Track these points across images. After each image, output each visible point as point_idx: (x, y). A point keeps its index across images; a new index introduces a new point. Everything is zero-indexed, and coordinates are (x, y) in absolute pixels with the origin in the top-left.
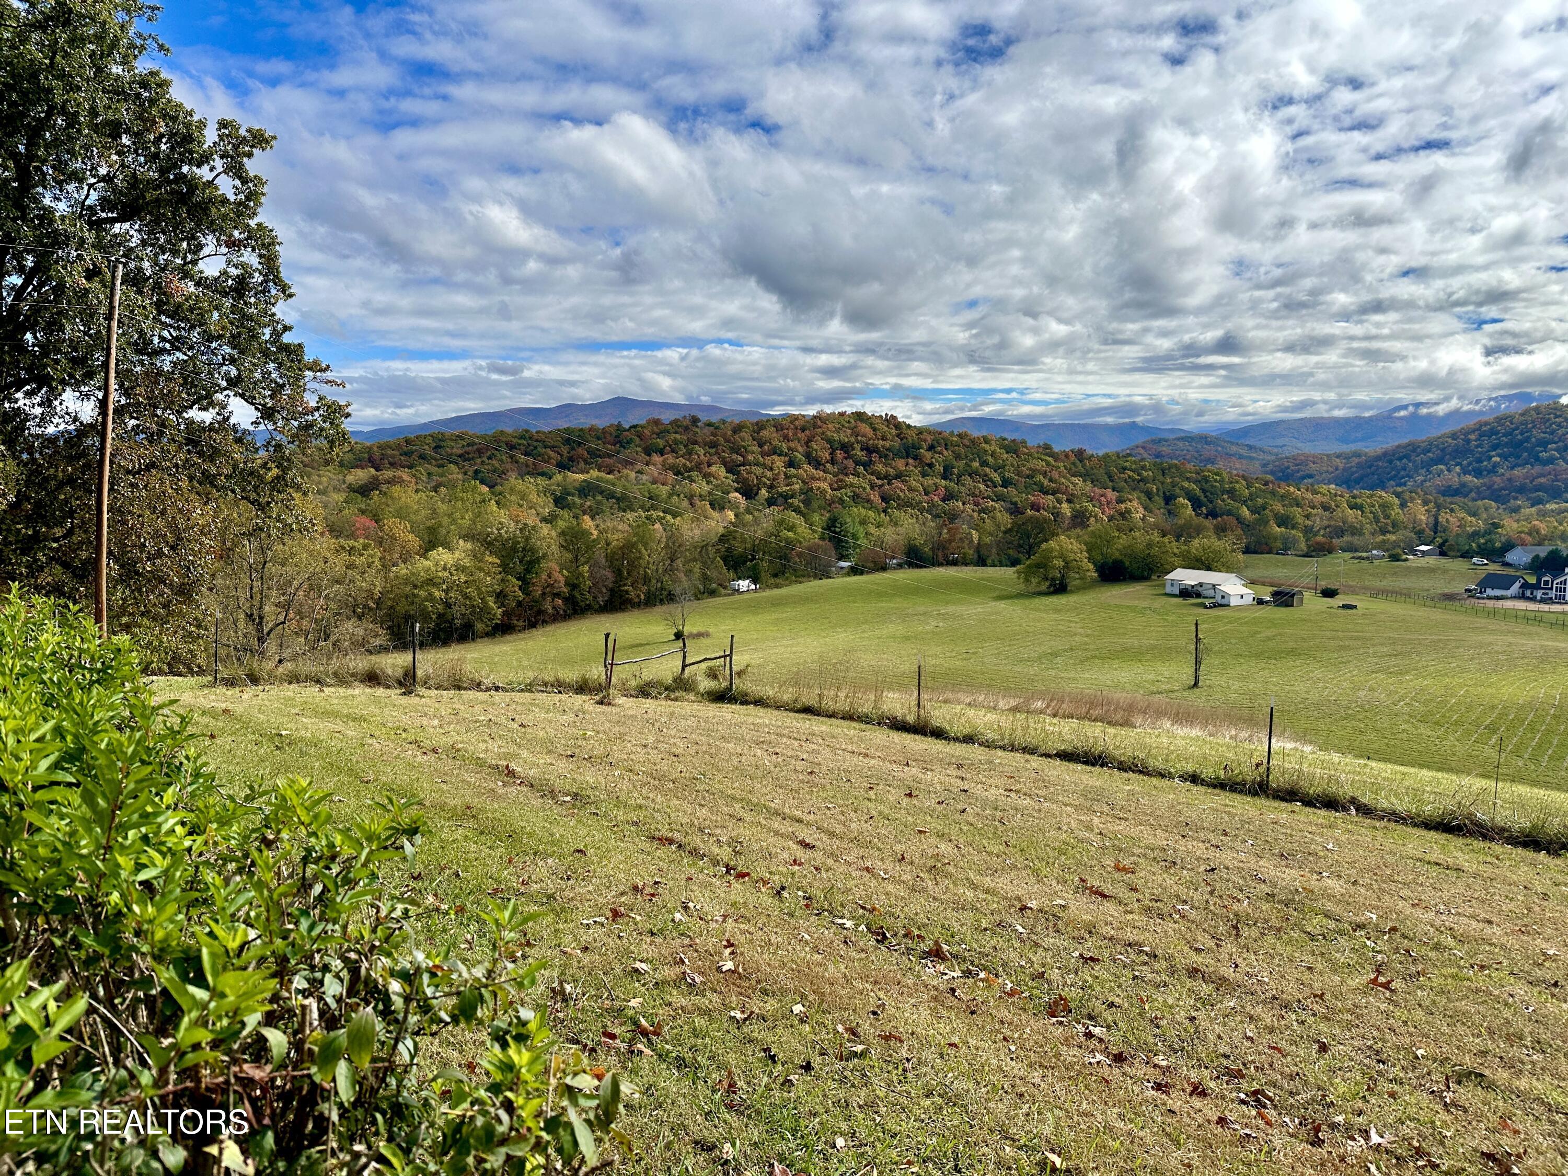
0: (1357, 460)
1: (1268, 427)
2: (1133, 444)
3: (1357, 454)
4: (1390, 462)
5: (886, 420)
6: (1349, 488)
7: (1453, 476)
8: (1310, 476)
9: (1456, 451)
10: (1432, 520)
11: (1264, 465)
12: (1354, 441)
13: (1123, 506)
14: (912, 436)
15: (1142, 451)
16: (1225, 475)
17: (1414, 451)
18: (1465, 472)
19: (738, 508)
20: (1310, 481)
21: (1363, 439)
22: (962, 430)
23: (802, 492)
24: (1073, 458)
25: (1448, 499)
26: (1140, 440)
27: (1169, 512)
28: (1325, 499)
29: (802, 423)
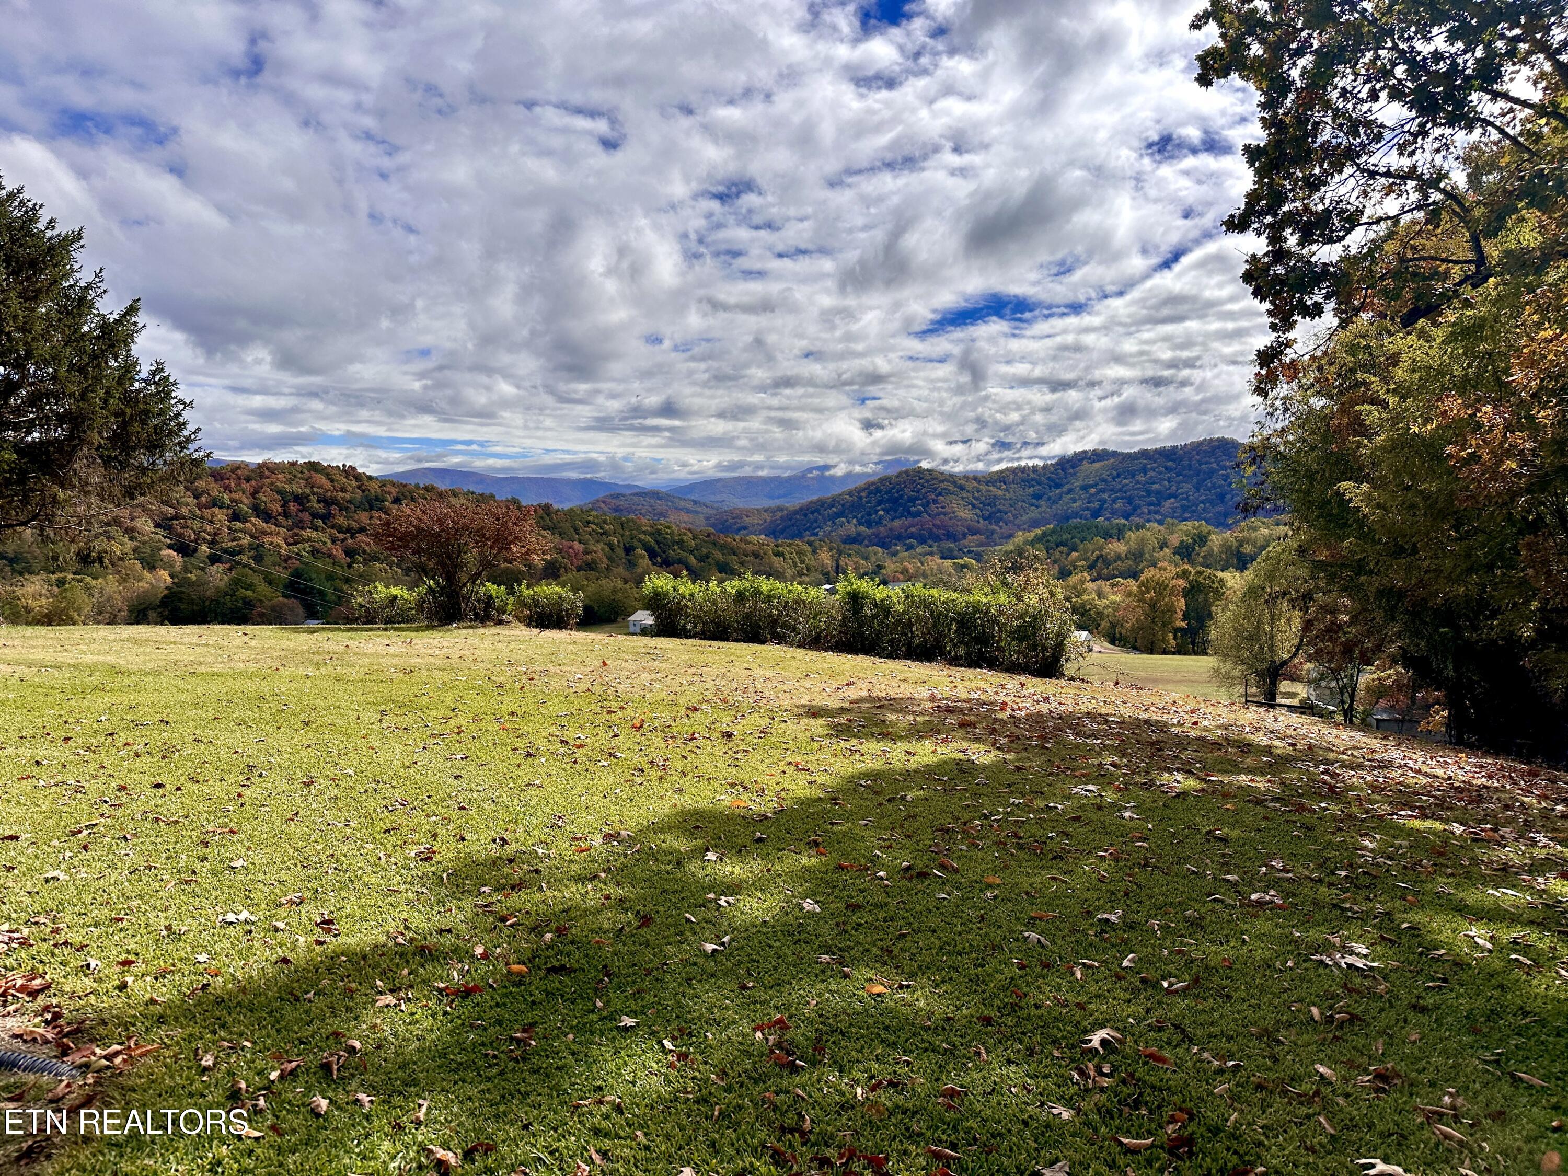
0: (779, 514)
1: (709, 485)
2: (592, 499)
3: (780, 509)
4: (805, 515)
5: (344, 470)
6: (775, 538)
7: (851, 528)
8: (745, 528)
9: (852, 506)
10: (834, 565)
11: (707, 519)
12: (779, 497)
13: (589, 557)
14: (374, 486)
15: (603, 505)
16: (674, 528)
17: (822, 505)
18: (860, 524)
19: (172, 566)
20: (745, 532)
21: (785, 496)
22: (428, 482)
23: (251, 547)
24: (540, 512)
25: (847, 546)
26: (601, 495)
27: (629, 561)
28: (756, 548)
29: (246, 472)
